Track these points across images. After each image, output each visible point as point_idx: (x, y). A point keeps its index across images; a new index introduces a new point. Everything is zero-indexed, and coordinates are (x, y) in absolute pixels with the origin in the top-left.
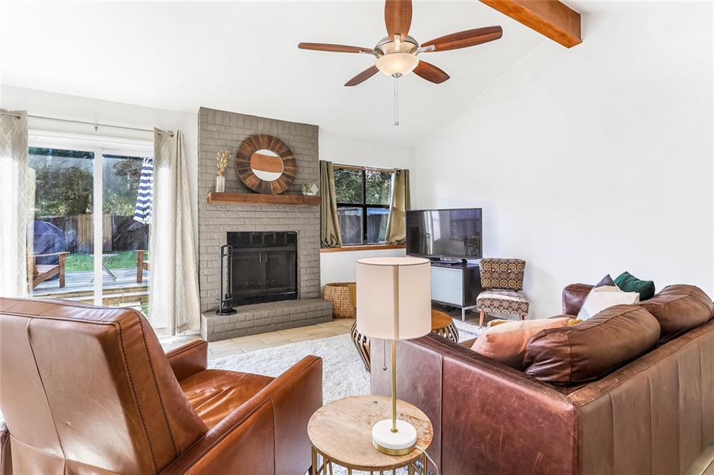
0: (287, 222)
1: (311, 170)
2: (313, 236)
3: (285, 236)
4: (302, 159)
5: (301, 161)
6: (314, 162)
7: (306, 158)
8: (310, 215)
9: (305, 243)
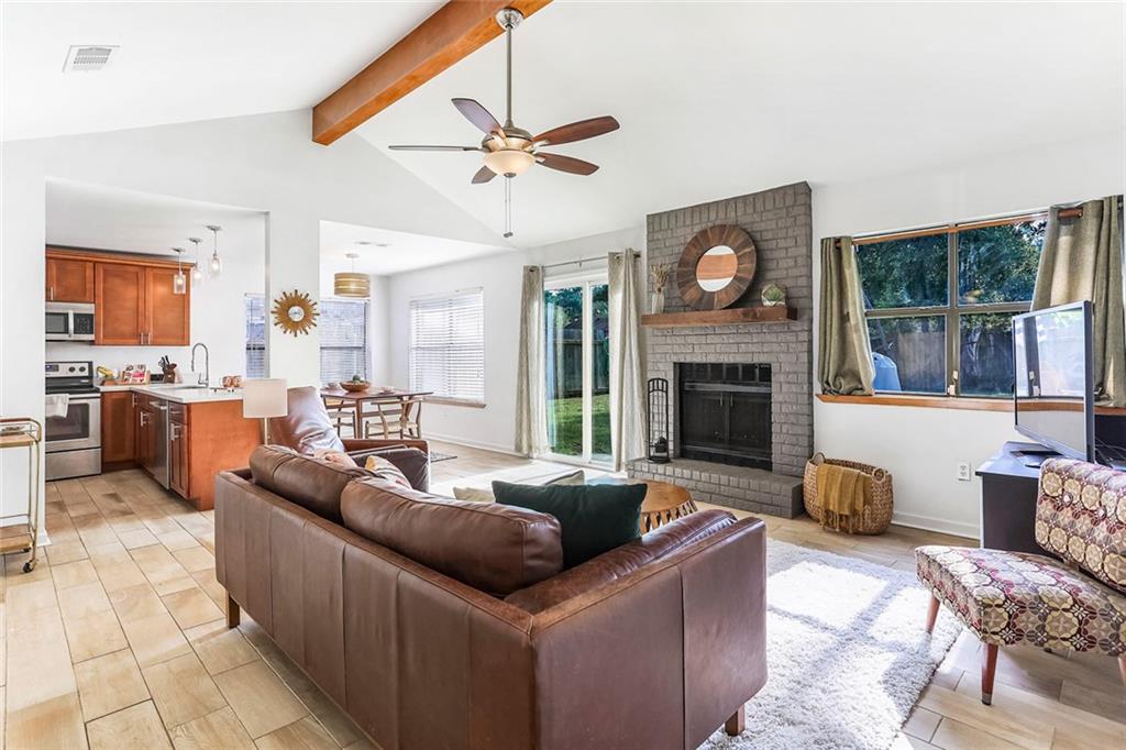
0: (752, 348)
1: (792, 263)
2: (795, 373)
3: (757, 371)
4: (774, 246)
5: (772, 250)
6: (796, 246)
7: (782, 243)
8: (790, 337)
9: (781, 383)
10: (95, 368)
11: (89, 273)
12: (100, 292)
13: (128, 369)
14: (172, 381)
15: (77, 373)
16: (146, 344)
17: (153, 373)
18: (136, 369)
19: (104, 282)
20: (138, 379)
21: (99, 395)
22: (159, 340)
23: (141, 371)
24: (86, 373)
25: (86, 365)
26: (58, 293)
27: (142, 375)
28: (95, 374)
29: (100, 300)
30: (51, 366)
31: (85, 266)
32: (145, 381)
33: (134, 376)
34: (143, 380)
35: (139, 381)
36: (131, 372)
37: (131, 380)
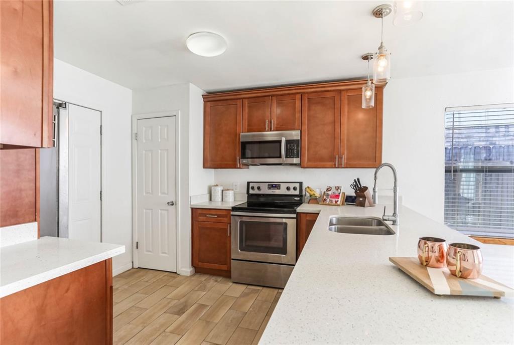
10: (304, 189)
11: (298, 103)
12: (305, 120)
13: (328, 190)
14: (362, 205)
15: (292, 192)
16: (340, 167)
17: (347, 194)
18: (333, 190)
19: (309, 110)
20: (334, 200)
21: (294, 216)
22: (352, 162)
23: (337, 193)
24: (297, 192)
25: (297, 185)
26: (277, 124)
27: (337, 196)
28: (304, 193)
29: (305, 127)
30: (276, 185)
31: (295, 98)
32: (339, 203)
33: (331, 197)
34: (338, 201)
35: (334, 203)
36: (330, 193)
37: (328, 200)
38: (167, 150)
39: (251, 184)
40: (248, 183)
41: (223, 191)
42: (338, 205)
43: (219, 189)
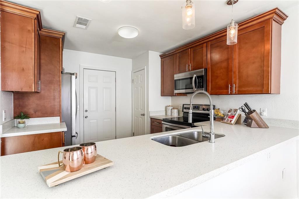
11: (205, 50)
12: (209, 60)
13: (229, 112)
15: (206, 111)
18: (232, 112)
20: (230, 119)
23: (234, 114)
25: (209, 107)
26: (193, 66)
27: (233, 117)
29: (209, 66)
30: (197, 106)
31: (203, 46)
32: (232, 122)
33: (229, 117)
34: (232, 121)
35: (229, 121)
36: (229, 114)
37: (226, 119)
38: (142, 87)
39: (184, 105)
40: (183, 105)
41: (172, 109)
42: (231, 124)
43: (171, 108)
